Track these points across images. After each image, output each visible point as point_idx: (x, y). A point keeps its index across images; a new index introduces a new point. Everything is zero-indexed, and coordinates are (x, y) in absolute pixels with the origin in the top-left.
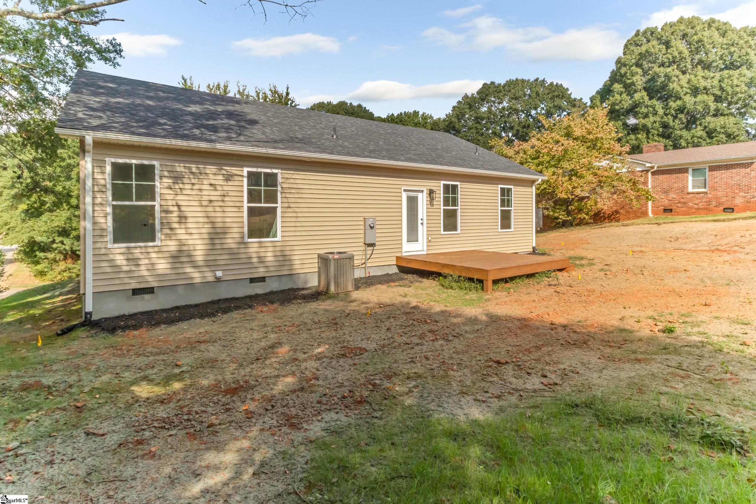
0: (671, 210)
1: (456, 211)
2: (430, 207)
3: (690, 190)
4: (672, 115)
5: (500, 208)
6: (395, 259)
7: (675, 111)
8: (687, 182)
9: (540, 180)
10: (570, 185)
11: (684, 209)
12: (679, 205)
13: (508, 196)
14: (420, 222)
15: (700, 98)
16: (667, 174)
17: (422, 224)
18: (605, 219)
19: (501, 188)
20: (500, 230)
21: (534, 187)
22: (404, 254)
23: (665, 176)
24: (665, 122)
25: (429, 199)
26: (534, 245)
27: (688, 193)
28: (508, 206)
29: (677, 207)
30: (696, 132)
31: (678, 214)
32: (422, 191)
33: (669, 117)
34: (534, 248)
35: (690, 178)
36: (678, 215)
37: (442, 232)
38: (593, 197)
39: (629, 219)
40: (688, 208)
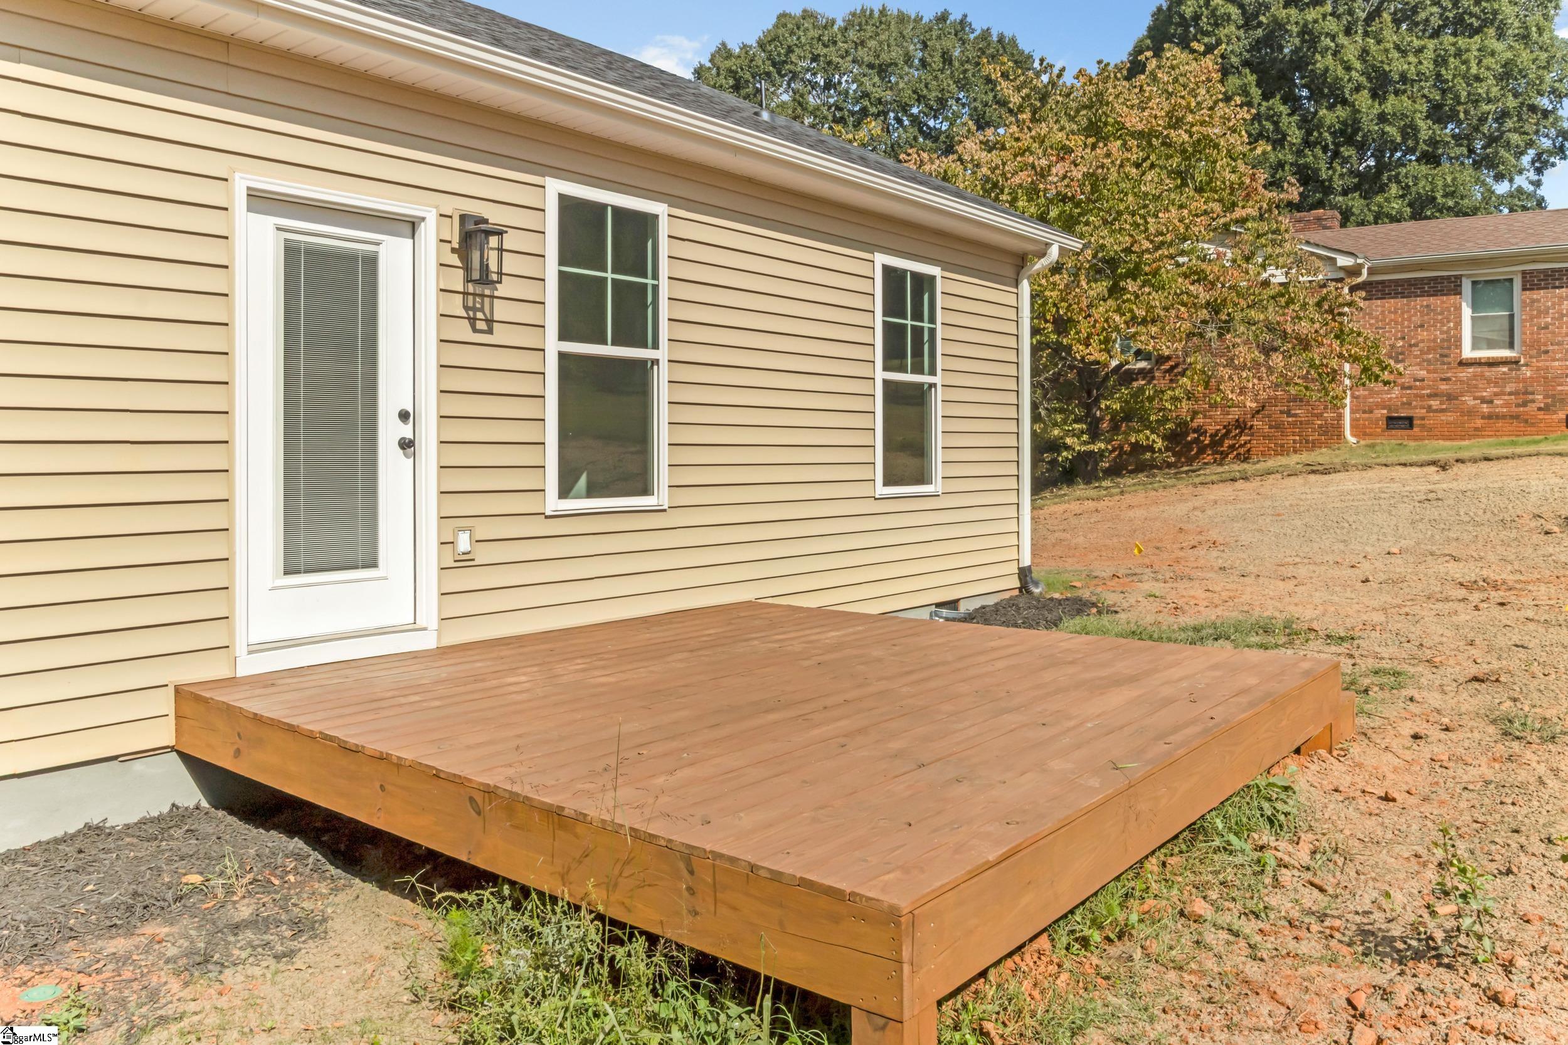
0: (1409, 422)
1: (642, 370)
2: (463, 331)
3: (1468, 352)
4: (1325, 149)
5: (880, 375)
6: (165, 703)
7: (1333, 134)
8: (1458, 324)
9: (1054, 253)
10: (1118, 310)
11: (1450, 417)
12: (1435, 403)
13: (918, 315)
14: (390, 430)
15: (1391, 103)
16: (1396, 295)
17: (406, 445)
18: (1202, 450)
19: (887, 269)
20: (881, 490)
21: (1025, 287)
22: (248, 666)
23: (1391, 303)
24: (1306, 166)
25: (456, 280)
26: (1026, 561)
27: (1464, 364)
28: (918, 369)
29: (1429, 409)
30: (1387, 200)
31: (1432, 433)
32: (412, 226)
33: (1318, 151)
34: (1024, 574)
35: (1467, 312)
36: (1432, 437)
37: (553, 503)
38: (1199, 360)
39: (1282, 451)
40: (1463, 414)
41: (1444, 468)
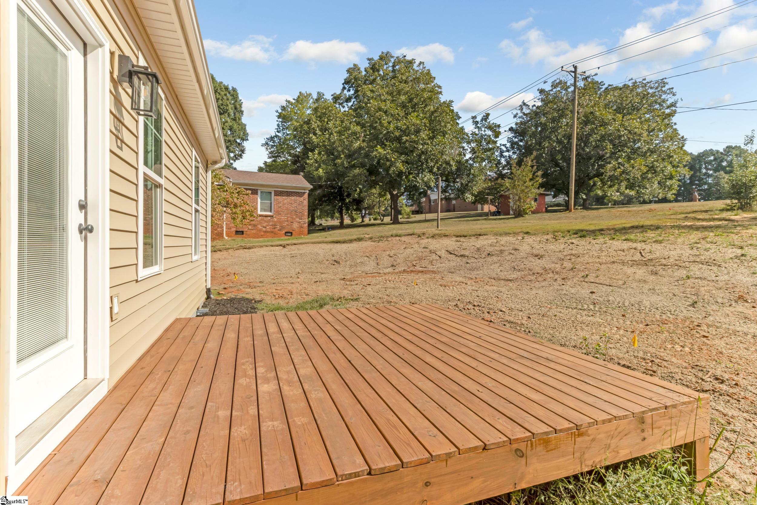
0: (242, 232)
3: (259, 213)
5: (194, 205)
8: (257, 203)
11: (254, 231)
12: (250, 227)
17: (89, 230)
20: (193, 258)
27: (258, 216)
29: (248, 229)
31: (249, 236)
34: (209, 291)
35: (259, 200)
37: (141, 272)
40: (258, 231)
41: (284, 247)
